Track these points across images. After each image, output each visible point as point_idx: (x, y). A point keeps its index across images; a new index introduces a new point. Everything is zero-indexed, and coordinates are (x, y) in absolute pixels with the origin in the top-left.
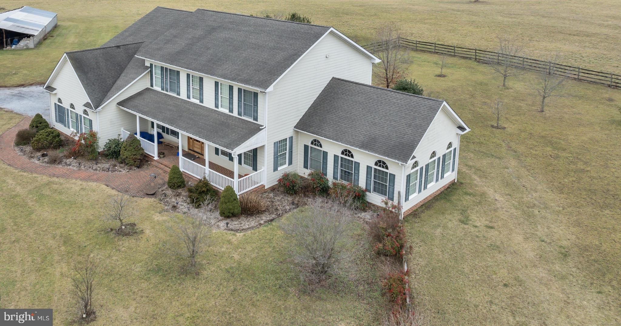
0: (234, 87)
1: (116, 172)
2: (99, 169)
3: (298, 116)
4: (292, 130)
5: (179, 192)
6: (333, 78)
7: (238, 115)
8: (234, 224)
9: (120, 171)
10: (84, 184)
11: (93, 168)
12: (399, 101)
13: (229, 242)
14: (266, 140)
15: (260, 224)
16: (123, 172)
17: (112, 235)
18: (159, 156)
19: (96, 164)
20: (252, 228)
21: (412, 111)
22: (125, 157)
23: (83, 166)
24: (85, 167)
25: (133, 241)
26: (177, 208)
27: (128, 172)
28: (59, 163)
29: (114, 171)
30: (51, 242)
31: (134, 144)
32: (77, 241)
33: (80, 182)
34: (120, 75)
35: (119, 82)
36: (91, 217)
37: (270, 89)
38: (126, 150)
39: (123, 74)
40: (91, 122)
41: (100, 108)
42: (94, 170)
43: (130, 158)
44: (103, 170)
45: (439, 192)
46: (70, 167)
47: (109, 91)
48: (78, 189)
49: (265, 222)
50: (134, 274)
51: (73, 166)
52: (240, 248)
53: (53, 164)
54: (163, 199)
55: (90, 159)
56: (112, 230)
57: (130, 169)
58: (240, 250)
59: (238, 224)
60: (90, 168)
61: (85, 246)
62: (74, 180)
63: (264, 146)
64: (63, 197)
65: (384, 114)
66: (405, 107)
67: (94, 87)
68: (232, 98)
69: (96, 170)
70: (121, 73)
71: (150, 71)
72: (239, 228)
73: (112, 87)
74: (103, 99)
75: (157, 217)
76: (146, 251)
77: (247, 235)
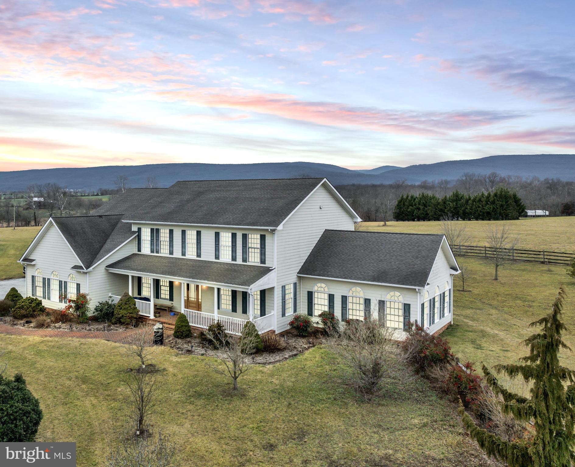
0: (237, 234)
1: (113, 331)
2: (92, 329)
3: (300, 263)
4: (296, 277)
5: (188, 340)
6: (326, 230)
7: (243, 262)
8: (260, 359)
9: (117, 330)
10: (83, 340)
11: (86, 329)
12: (399, 240)
13: (262, 372)
14: (276, 282)
15: (286, 358)
16: (120, 331)
17: (134, 373)
18: (155, 316)
19: (89, 326)
20: (279, 361)
21: (415, 246)
22: (121, 315)
23: (74, 328)
24: (77, 328)
25: (159, 376)
26: (192, 352)
27: (125, 330)
28: (47, 327)
29: (110, 330)
30: (68, 383)
31: (129, 302)
32: (97, 380)
33: (78, 340)
34: (106, 241)
35: (106, 246)
36: (104, 363)
37: (280, 227)
38: (121, 309)
39: (109, 240)
40: (78, 286)
41: (91, 268)
42: (88, 330)
43: (126, 317)
44: (97, 330)
45: (442, 331)
46: (61, 329)
47: (97, 254)
48: (77, 344)
49: (290, 356)
50: (175, 400)
51: (63, 328)
52: (276, 375)
53: (40, 328)
54: (174, 346)
55: (81, 323)
56: (132, 370)
57: (127, 328)
58: (276, 377)
59: (263, 359)
60: (83, 329)
61: (108, 383)
62: (70, 338)
63: (273, 288)
64: (64, 350)
65: (387, 252)
66: (407, 244)
67: (82, 249)
68: (236, 246)
69: (90, 330)
70: (107, 239)
71: (138, 235)
72: (265, 362)
73: (100, 251)
74: (93, 261)
75: (175, 359)
76: (177, 383)
77: (276, 366)
